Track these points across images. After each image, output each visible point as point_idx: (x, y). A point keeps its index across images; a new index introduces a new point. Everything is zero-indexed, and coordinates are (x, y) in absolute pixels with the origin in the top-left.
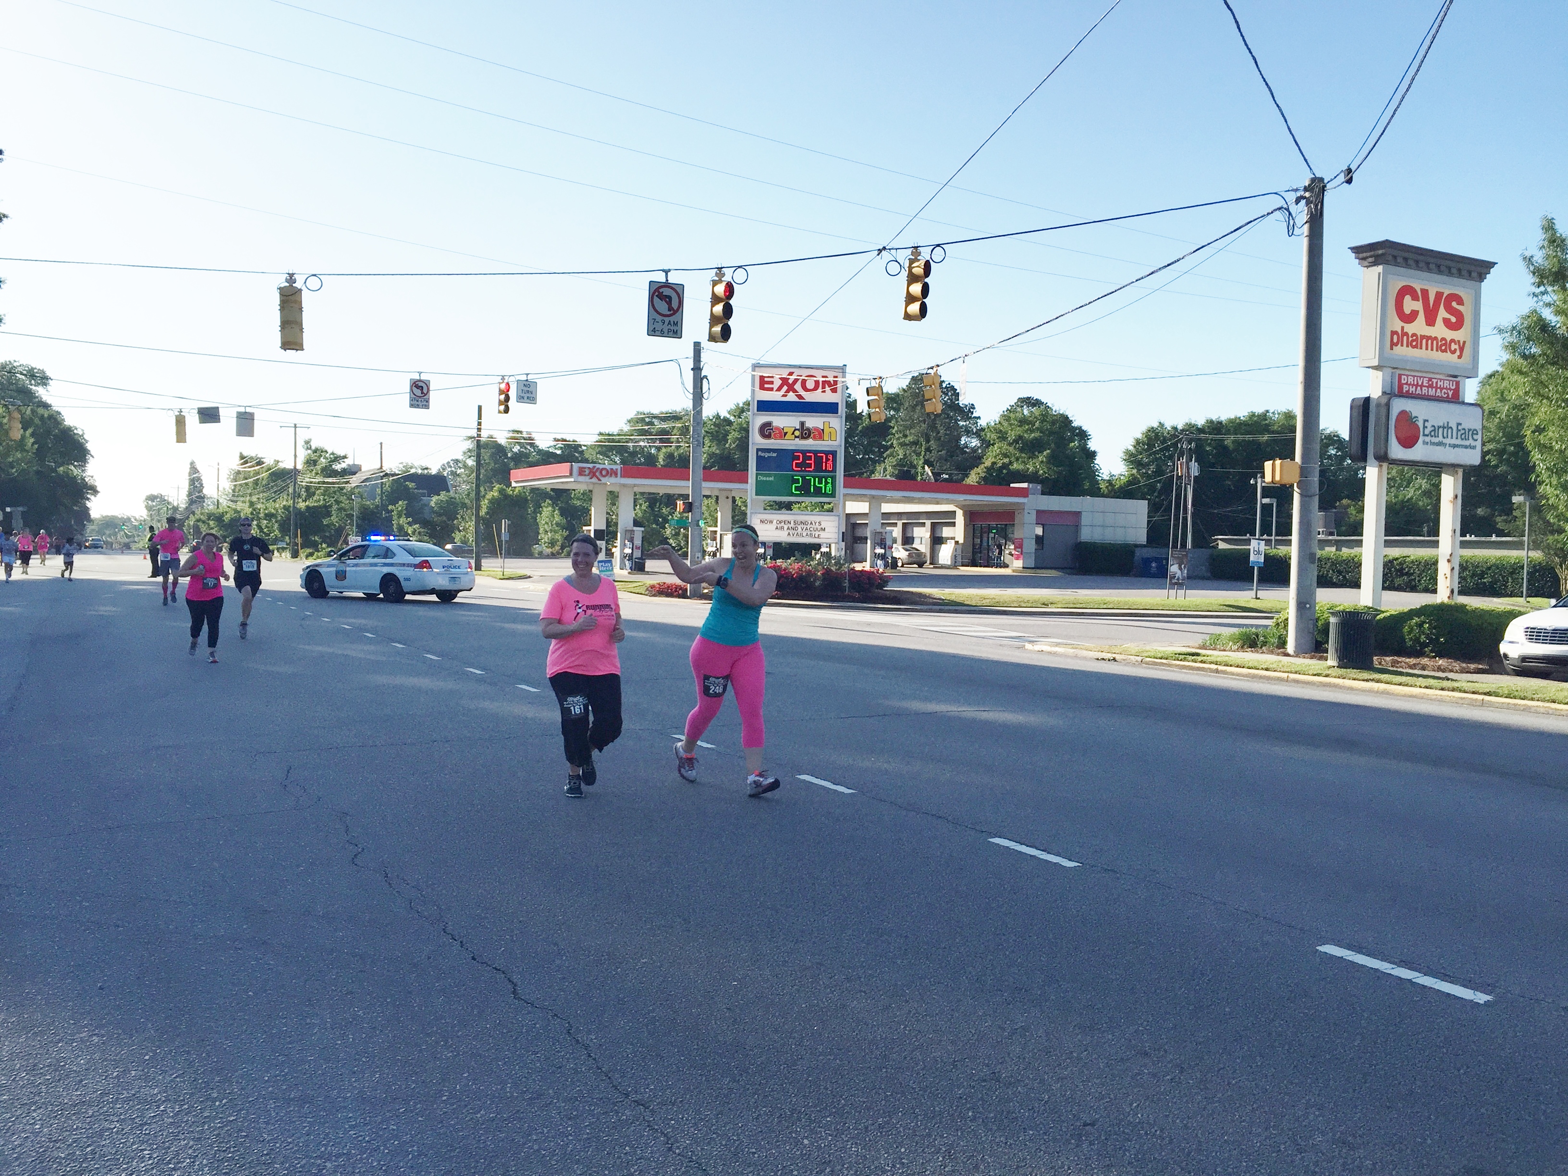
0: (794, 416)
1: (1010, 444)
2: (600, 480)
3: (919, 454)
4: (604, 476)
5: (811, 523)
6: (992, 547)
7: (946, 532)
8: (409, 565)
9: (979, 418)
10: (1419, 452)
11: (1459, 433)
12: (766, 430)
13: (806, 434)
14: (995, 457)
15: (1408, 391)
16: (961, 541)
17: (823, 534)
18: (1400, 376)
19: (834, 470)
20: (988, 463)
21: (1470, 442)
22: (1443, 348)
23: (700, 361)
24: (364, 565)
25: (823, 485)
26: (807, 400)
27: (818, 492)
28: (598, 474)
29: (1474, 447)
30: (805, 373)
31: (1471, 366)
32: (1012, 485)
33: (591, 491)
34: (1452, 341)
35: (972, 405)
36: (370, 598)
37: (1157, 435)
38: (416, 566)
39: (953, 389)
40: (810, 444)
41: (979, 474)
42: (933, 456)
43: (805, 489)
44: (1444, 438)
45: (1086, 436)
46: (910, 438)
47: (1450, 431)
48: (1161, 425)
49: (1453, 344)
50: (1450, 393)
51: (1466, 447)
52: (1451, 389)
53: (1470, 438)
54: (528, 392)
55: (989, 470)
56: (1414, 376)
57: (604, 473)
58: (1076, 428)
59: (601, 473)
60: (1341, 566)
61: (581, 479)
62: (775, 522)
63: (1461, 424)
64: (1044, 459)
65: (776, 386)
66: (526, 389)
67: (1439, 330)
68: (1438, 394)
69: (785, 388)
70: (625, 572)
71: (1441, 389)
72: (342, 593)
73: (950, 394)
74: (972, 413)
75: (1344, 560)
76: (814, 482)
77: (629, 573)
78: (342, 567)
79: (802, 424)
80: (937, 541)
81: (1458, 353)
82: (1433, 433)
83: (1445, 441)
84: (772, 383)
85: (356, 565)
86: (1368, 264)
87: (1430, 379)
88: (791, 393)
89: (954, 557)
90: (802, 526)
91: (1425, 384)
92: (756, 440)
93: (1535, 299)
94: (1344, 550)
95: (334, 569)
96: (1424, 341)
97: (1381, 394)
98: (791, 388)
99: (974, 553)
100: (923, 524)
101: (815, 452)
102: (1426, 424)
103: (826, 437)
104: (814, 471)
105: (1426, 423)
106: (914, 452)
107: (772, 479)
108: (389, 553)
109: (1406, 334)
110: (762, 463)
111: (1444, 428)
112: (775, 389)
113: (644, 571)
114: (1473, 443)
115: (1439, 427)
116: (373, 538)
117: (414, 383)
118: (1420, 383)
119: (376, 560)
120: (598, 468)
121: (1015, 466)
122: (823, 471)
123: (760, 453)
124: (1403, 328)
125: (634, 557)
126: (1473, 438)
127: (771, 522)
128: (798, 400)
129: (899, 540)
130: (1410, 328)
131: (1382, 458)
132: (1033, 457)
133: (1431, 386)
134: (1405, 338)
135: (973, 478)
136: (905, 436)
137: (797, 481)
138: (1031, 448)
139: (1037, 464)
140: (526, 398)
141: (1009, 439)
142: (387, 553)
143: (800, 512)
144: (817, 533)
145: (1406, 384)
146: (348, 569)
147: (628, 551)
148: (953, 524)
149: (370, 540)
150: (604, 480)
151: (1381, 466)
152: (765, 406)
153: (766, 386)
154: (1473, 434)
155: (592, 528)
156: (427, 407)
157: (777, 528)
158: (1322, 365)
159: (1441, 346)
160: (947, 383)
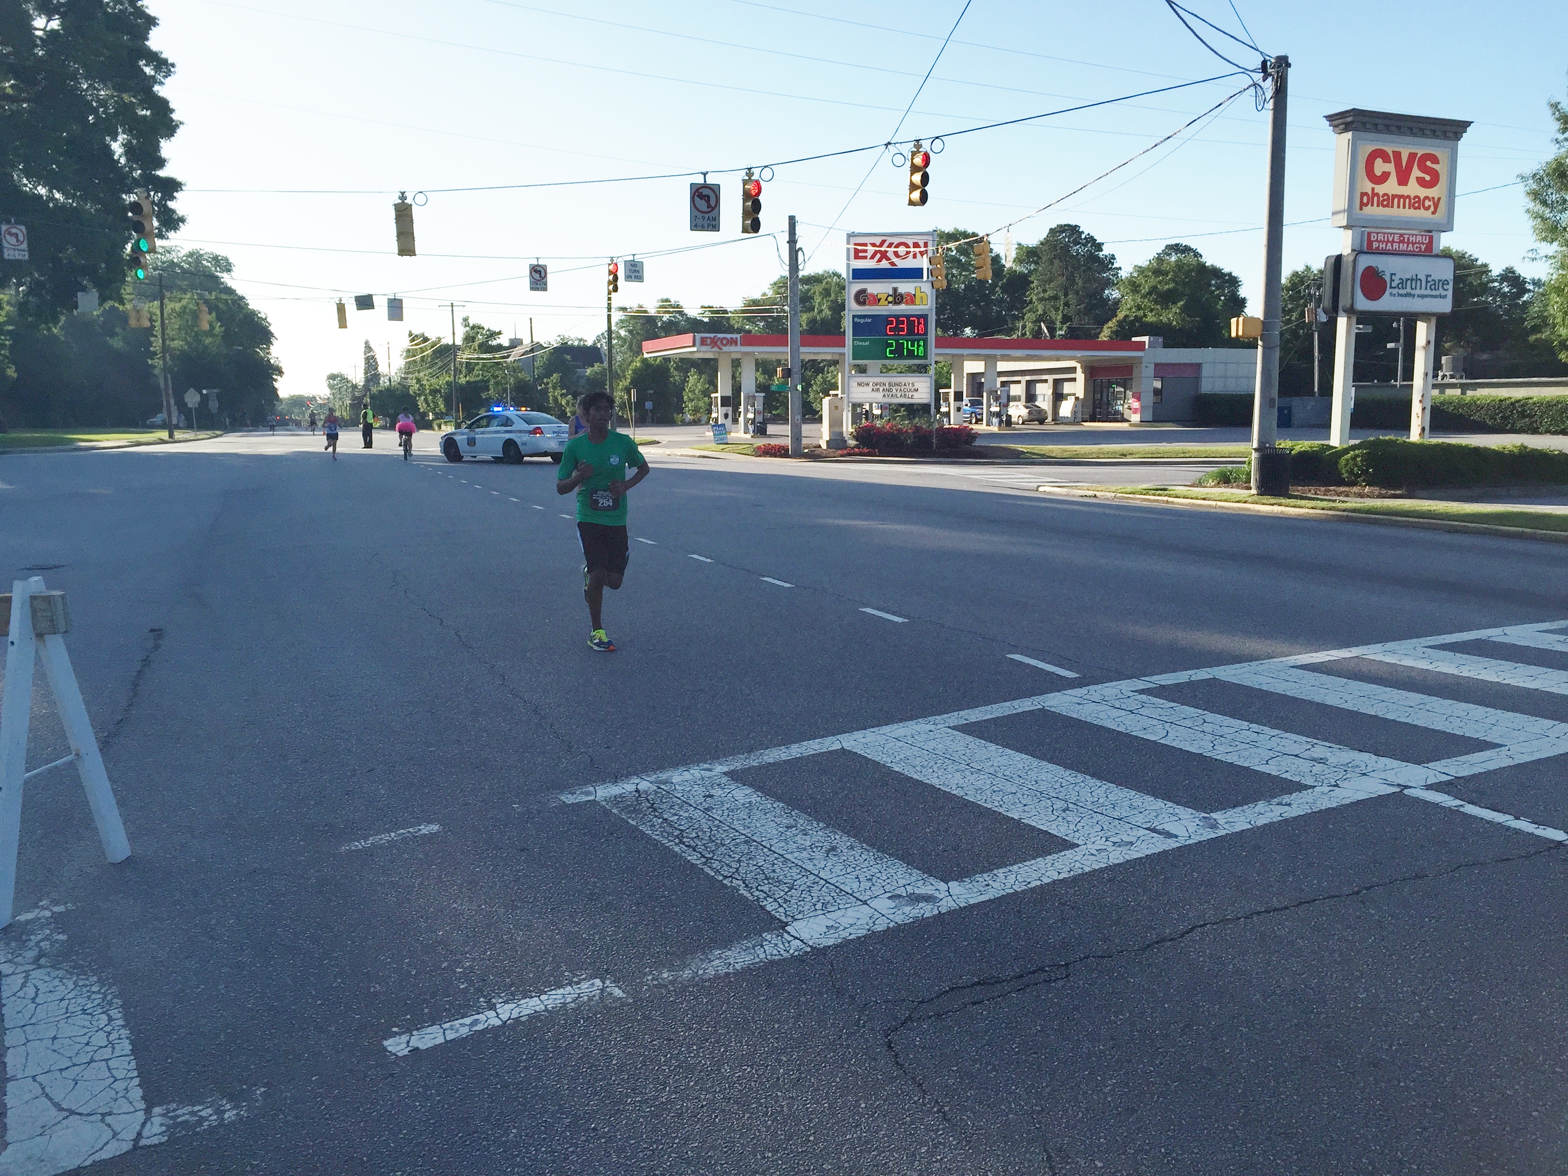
0: (888, 282)
1: (1144, 297)
2: (720, 349)
3: (1057, 310)
4: (725, 345)
5: (905, 384)
6: (1112, 402)
7: (1067, 388)
8: (525, 432)
9: (1120, 268)
10: (1387, 303)
11: (1429, 285)
12: (861, 298)
13: (898, 299)
14: (1130, 309)
15: (1378, 248)
16: (1081, 395)
17: (916, 395)
18: (1369, 234)
19: (926, 333)
20: (1121, 315)
21: (1441, 292)
22: (1416, 205)
23: (795, 234)
24: (489, 432)
25: (915, 348)
26: (899, 267)
27: (911, 355)
28: (719, 343)
29: (1445, 297)
30: (896, 241)
31: (1445, 222)
32: (1134, 339)
33: (715, 360)
34: (1426, 198)
35: (1113, 255)
36: (497, 461)
37: (1302, 282)
38: (530, 432)
39: (1091, 239)
40: (902, 308)
41: (1111, 327)
42: (1071, 311)
43: (899, 353)
44: (1412, 289)
45: (1237, 282)
46: (1050, 293)
47: (1419, 281)
48: (1308, 268)
49: (1427, 201)
50: (1423, 247)
51: (1436, 297)
52: (1423, 243)
53: (1440, 288)
54: (635, 272)
55: (1120, 323)
56: (1384, 234)
57: (724, 342)
58: (1225, 275)
59: (722, 342)
60: (1463, 409)
61: (704, 348)
62: (871, 384)
63: (1430, 276)
64: (1178, 311)
65: (869, 255)
66: (634, 268)
67: (1413, 189)
68: (1410, 248)
69: (878, 256)
70: (748, 436)
71: (1413, 244)
72: (475, 457)
73: (1089, 245)
74: (1113, 264)
75: (1466, 404)
76: (907, 345)
77: (752, 437)
78: (472, 435)
79: (895, 290)
80: (1058, 397)
81: (1432, 209)
82: (1400, 286)
83: (1413, 292)
84: (866, 251)
85: (483, 433)
86: (1340, 131)
87: (1401, 235)
88: (884, 262)
89: (1074, 412)
90: (897, 387)
91: (1395, 240)
92: (853, 308)
93: (1558, 145)
94: (1470, 393)
95: (466, 436)
96: (1396, 200)
97: (1350, 251)
98: (884, 255)
99: (1094, 408)
100: (1046, 381)
101: (908, 317)
102: (1393, 278)
103: (918, 301)
104: (909, 334)
105: (1393, 276)
106: (1053, 306)
107: (867, 343)
108: (509, 421)
109: (1377, 195)
110: (858, 328)
111: (1412, 280)
112: (869, 257)
113: (766, 434)
114: (1443, 293)
115: (1407, 280)
116: (496, 409)
117: (533, 268)
118: (1391, 239)
119: (499, 428)
120: (719, 338)
121: (1151, 318)
122: (916, 335)
123: (856, 319)
124: (1373, 189)
125: (756, 421)
126: (1443, 288)
127: (868, 385)
128: (890, 267)
129: (1023, 398)
130: (1381, 189)
131: (1350, 311)
132: (1167, 308)
133: (1403, 242)
134: (1376, 198)
135: (1105, 335)
136: (1045, 291)
137: (891, 345)
138: (1165, 299)
139: (1171, 315)
140: (633, 277)
141: (1143, 292)
142: (507, 422)
143: (896, 374)
144: (911, 394)
145: (1376, 241)
146: (476, 436)
147: (751, 416)
148: (1074, 380)
149: (493, 411)
150: (725, 349)
151: (1349, 318)
152: (859, 274)
153: (860, 254)
154: (1443, 284)
155: (718, 395)
156: (545, 289)
157: (873, 390)
158: (1285, 230)
159: (1416, 202)
160: (1086, 233)
